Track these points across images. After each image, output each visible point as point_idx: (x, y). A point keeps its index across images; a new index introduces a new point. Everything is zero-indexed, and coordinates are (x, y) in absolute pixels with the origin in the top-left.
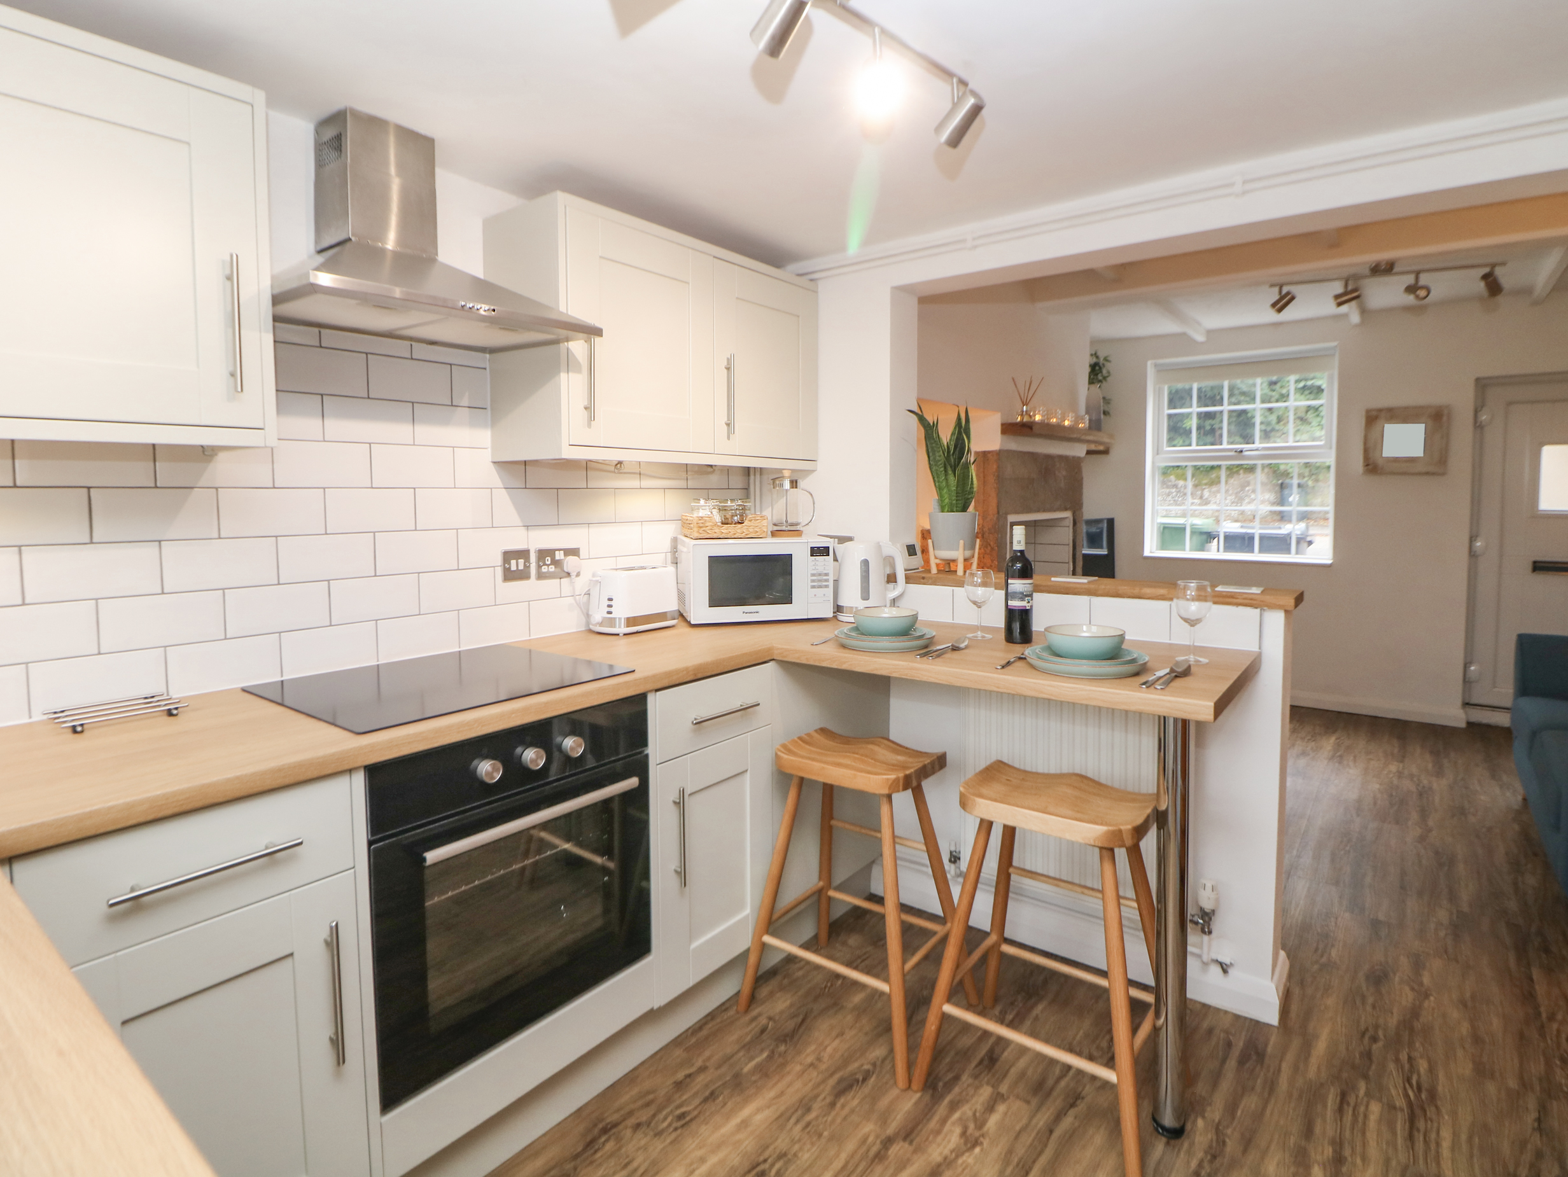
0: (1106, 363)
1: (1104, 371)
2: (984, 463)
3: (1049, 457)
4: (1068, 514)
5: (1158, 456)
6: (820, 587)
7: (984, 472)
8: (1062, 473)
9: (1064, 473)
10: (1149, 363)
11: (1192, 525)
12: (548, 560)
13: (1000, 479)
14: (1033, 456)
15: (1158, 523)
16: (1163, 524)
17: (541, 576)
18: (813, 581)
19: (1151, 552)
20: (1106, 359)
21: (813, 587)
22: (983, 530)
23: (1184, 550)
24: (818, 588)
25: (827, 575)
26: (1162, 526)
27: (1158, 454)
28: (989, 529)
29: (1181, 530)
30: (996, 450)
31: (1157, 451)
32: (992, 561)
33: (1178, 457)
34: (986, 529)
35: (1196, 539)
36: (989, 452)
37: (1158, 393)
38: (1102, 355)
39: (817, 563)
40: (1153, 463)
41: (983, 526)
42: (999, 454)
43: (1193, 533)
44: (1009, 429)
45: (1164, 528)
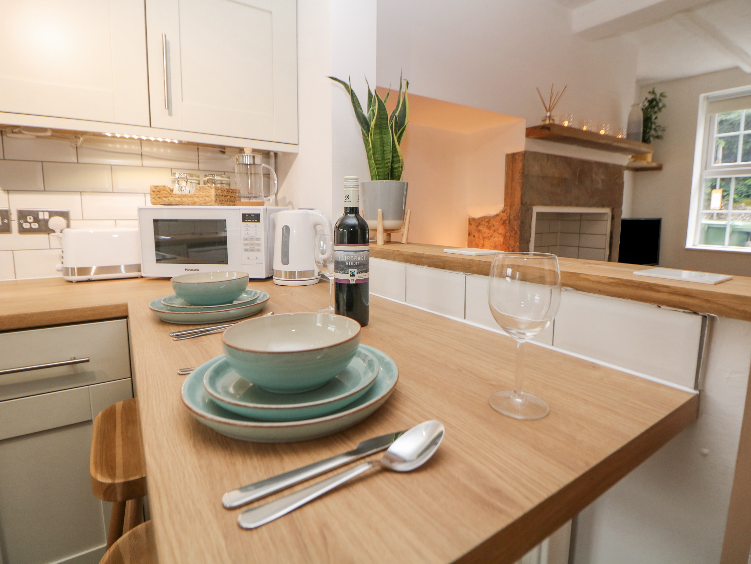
0: (662, 98)
1: (660, 105)
2: (513, 163)
3: (583, 162)
4: (607, 210)
5: (707, 171)
6: (252, 250)
7: (512, 171)
8: (599, 177)
9: (603, 177)
10: (702, 96)
11: (733, 227)
12: (30, 219)
13: (525, 176)
14: (567, 161)
15: (702, 224)
16: (708, 224)
17: (22, 231)
18: (246, 245)
19: (694, 246)
20: (662, 95)
21: (246, 250)
22: (509, 217)
23: (723, 245)
24: (251, 251)
25: (258, 239)
26: (707, 227)
27: (706, 169)
28: (514, 217)
29: (723, 229)
30: (522, 152)
31: (705, 166)
32: (515, 242)
33: (725, 171)
34: (512, 217)
35: (736, 237)
36: (516, 154)
37: (709, 121)
38: (658, 92)
39: (249, 228)
40: (701, 176)
41: (510, 214)
42: (525, 154)
43: (733, 232)
44: (532, 132)
45: (709, 228)
